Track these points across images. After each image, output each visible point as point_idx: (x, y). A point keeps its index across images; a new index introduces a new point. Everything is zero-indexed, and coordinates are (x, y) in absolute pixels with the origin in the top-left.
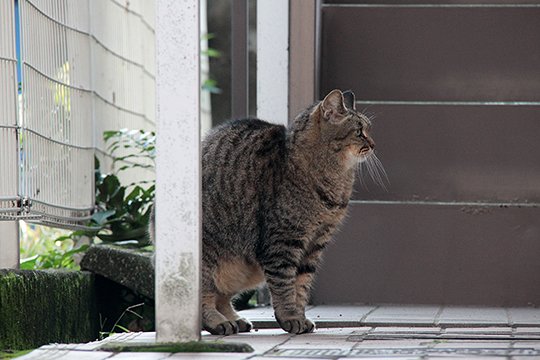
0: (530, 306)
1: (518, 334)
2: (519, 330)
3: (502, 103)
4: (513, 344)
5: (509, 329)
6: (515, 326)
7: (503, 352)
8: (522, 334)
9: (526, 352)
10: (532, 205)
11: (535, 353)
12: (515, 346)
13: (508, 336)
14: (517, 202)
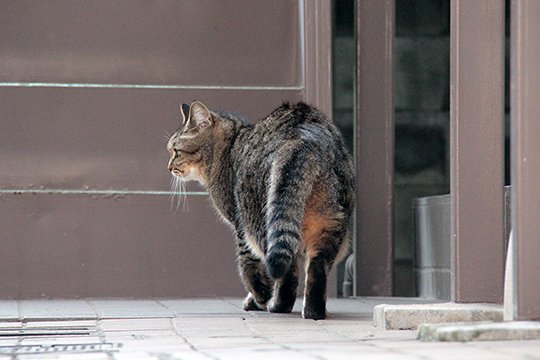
0: (44, 298)
1: (28, 329)
2: (30, 324)
3: (17, 84)
4: (21, 340)
5: (19, 324)
6: (25, 321)
7: (9, 350)
8: (32, 329)
9: (34, 349)
10: (48, 191)
11: (42, 350)
12: (23, 343)
13: (17, 332)
14: (32, 188)
